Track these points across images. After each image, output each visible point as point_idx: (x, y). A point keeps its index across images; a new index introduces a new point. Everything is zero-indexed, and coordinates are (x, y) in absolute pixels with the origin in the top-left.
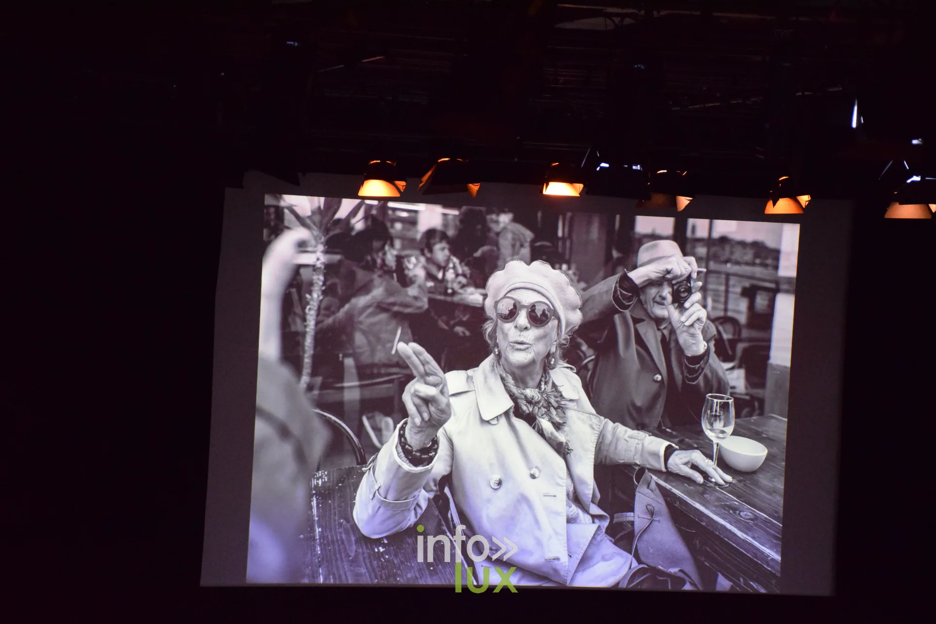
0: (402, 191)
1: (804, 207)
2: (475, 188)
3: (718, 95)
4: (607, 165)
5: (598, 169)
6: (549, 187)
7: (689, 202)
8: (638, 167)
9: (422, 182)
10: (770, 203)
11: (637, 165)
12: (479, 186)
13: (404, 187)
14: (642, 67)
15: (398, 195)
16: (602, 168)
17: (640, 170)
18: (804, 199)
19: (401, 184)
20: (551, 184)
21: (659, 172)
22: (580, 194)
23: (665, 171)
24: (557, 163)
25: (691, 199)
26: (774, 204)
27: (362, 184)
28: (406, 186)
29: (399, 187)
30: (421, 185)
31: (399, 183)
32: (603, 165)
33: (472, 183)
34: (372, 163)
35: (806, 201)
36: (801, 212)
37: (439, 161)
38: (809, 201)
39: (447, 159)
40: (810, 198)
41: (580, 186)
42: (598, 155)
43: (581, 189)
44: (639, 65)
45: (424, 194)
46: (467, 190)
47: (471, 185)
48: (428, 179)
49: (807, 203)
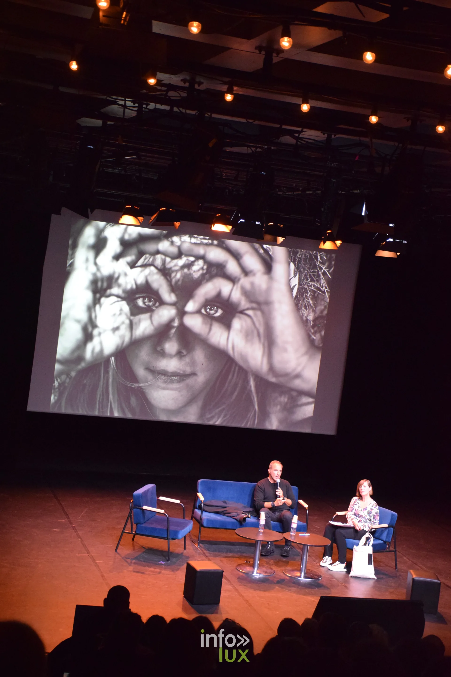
0: (141, 222)
1: (338, 246)
2: (177, 224)
3: (301, 189)
4: (244, 221)
5: (239, 222)
6: (215, 226)
7: (283, 240)
8: (259, 223)
9: (151, 219)
10: (322, 243)
11: (258, 222)
12: (180, 224)
13: (142, 221)
14: (264, 174)
15: (139, 224)
16: (241, 222)
17: (260, 224)
18: (339, 243)
19: (141, 219)
20: (216, 225)
21: (269, 224)
22: (230, 231)
23: (273, 224)
24: (220, 215)
25: (284, 239)
26: (324, 244)
27: (122, 217)
28: (143, 220)
29: (140, 220)
30: (151, 221)
31: (139, 218)
32: (242, 220)
33: (176, 222)
34: (127, 207)
35: (339, 244)
36: (336, 248)
37: (161, 209)
38: (341, 244)
39: (165, 209)
40: (341, 242)
41: (230, 227)
42: (240, 215)
43: (231, 228)
44: (263, 173)
45: (152, 225)
46: (173, 225)
47: (176, 223)
48: (155, 218)
49: (340, 245)
